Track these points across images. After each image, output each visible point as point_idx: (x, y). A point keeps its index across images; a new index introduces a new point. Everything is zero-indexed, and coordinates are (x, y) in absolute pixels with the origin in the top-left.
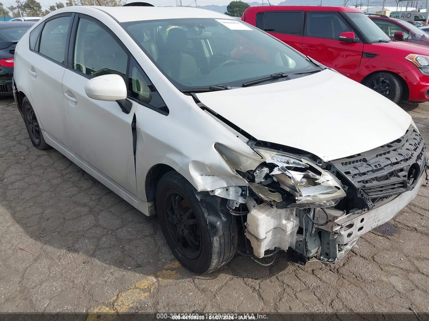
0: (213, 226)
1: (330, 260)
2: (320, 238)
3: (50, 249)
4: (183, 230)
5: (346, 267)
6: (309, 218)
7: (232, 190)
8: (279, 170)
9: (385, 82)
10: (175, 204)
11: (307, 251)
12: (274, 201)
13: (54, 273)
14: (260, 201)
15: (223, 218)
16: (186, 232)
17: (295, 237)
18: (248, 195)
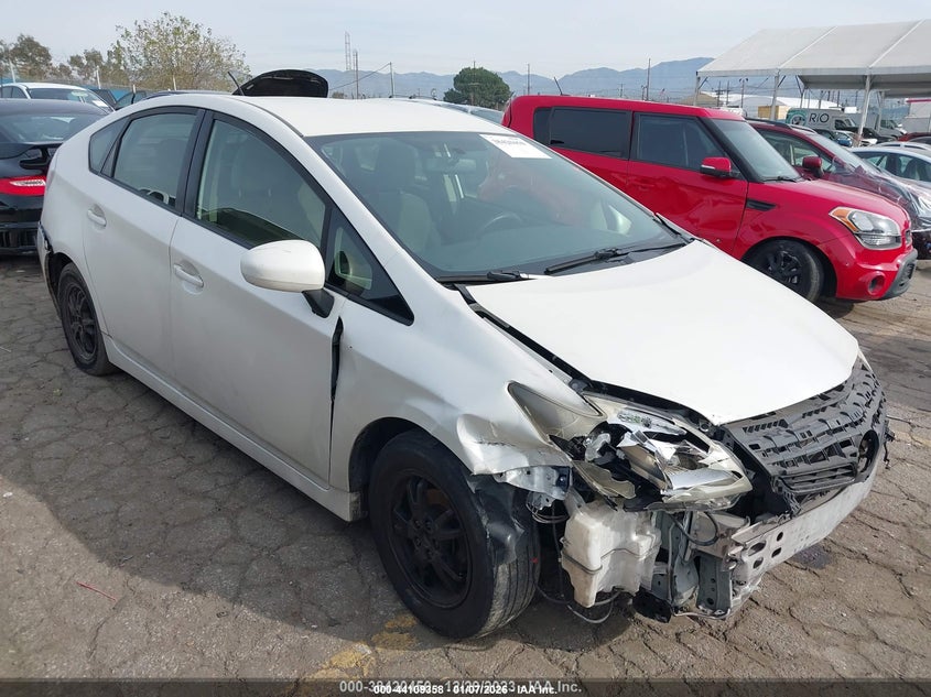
0: (499, 544)
1: (717, 613)
2: (698, 570)
3: (143, 585)
4: (428, 551)
5: (740, 628)
6: (681, 530)
7: (538, 473)
8: (633, 437)
9: (791, 260)
10: (415, 496)
11: (675, 594)
12: (620, 496)
13: (159, 635)
14: (589, 496)
15: (518, 528)
16: (436, 555)
17: (653, 567)
18: (571, 484)
